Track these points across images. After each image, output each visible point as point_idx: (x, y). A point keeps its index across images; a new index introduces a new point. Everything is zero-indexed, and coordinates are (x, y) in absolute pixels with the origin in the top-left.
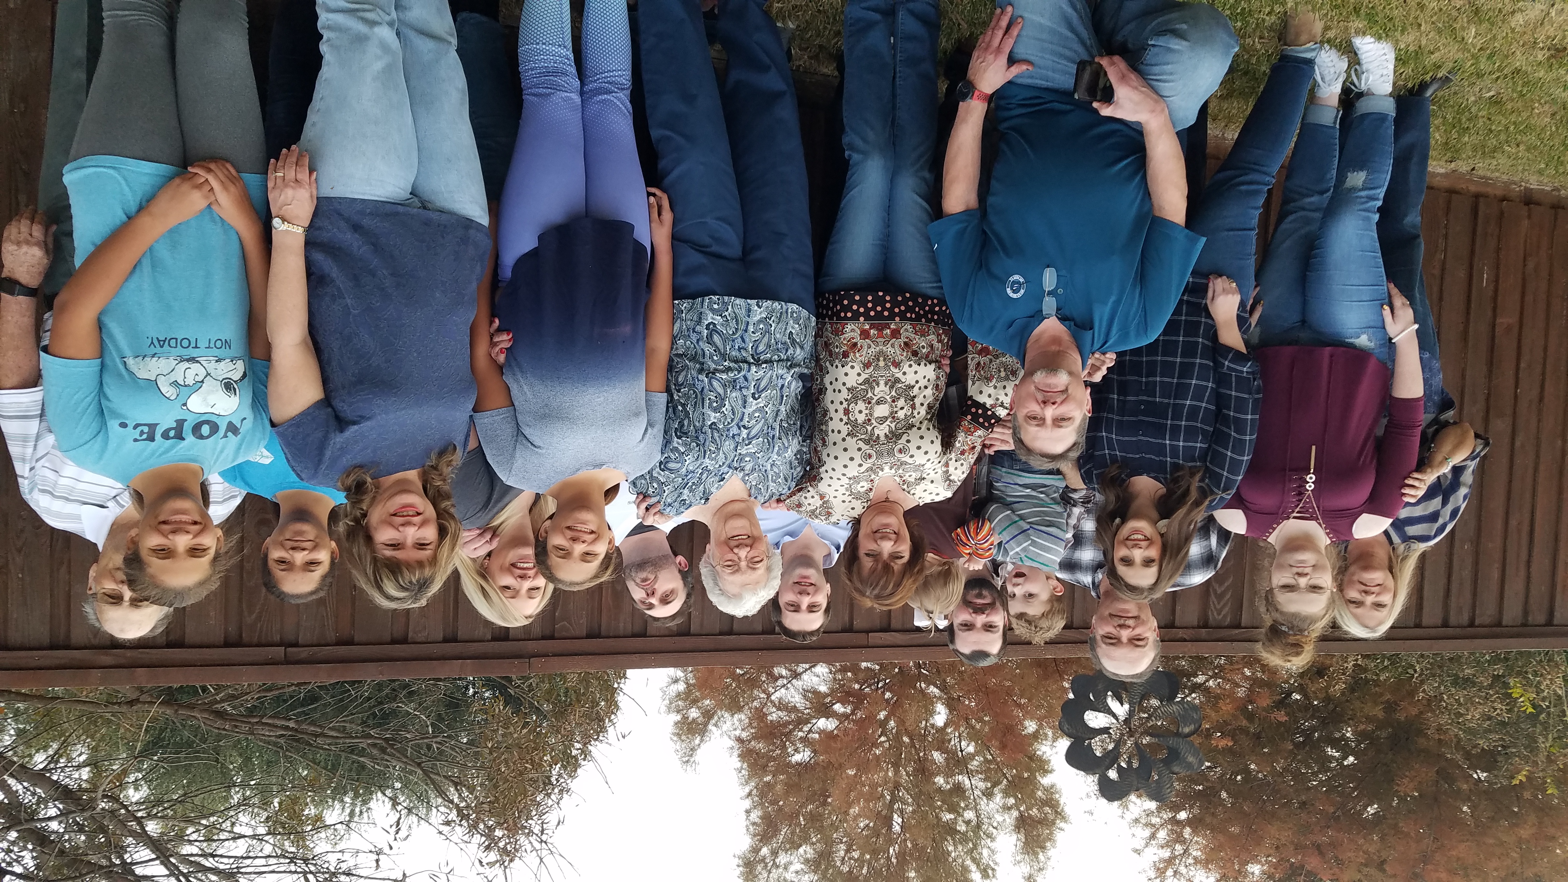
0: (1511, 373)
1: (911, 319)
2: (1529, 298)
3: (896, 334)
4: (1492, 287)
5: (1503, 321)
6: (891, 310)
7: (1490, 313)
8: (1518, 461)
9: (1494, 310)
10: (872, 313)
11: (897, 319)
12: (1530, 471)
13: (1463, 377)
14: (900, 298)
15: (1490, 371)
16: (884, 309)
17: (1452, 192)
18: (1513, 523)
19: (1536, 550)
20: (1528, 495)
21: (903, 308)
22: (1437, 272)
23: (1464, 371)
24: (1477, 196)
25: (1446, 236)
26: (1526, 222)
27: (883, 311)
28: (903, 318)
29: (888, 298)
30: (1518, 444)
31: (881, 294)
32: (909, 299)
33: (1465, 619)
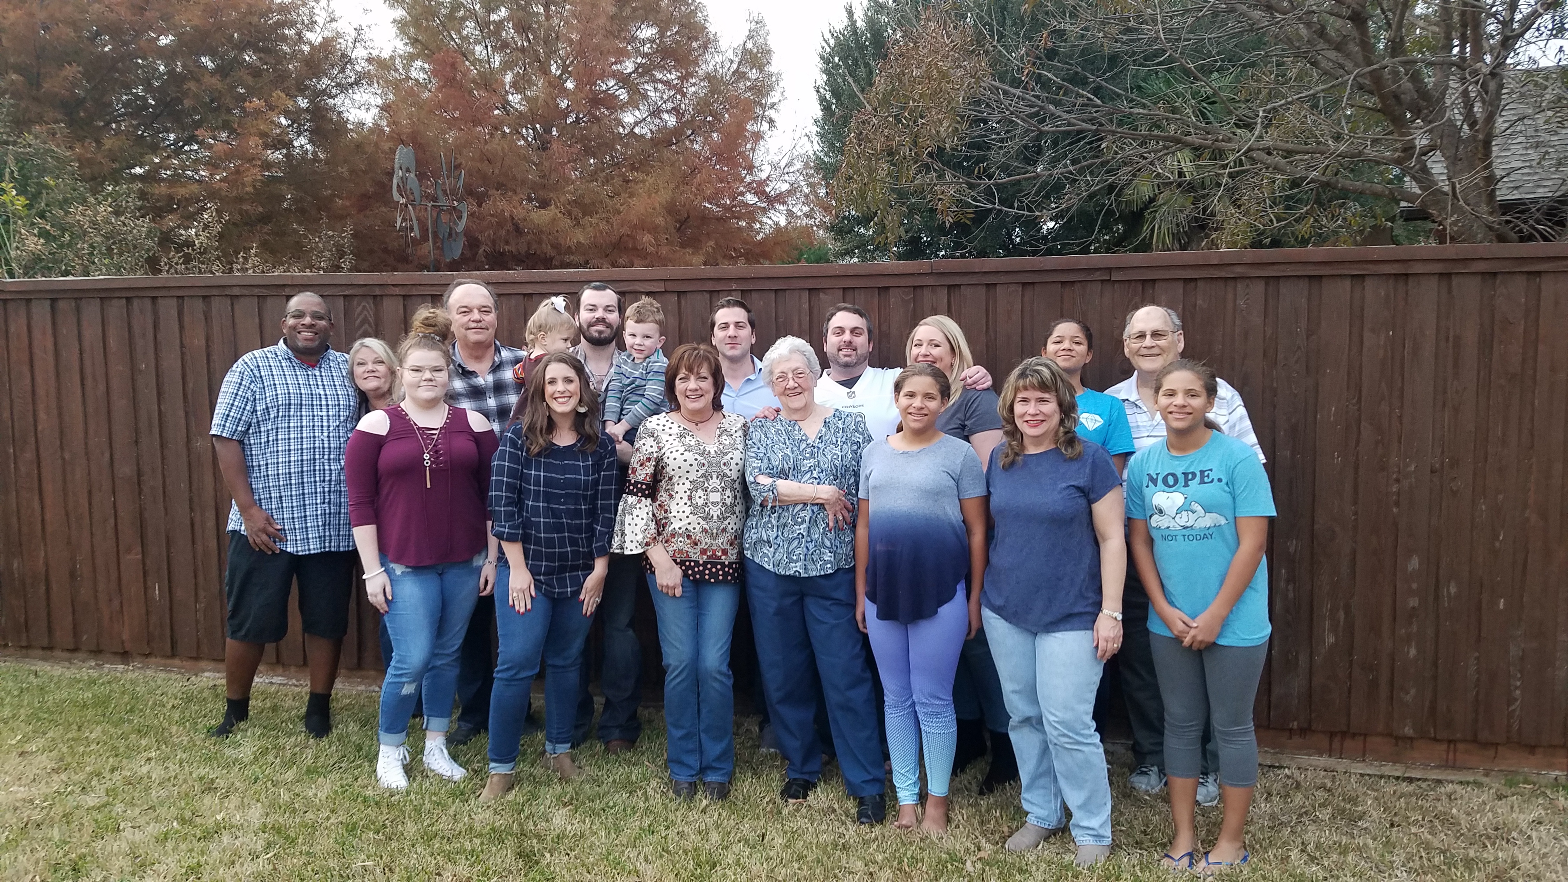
0: (121, 513)
1: (690, 561)
2: (114, 576)
3: (703, 552)
4: (149, 583)
5: (133, 557)
6: (705, 568)
7: (148, 562)
8: (104, 440)
9: (144, 564)
10: (719, 567)
11: (701, 562)
12: (91, 431)
13: (166, 509)
14: (698, 576)
15: (141, 514)
16: (710, 570)
17: (197, 658)
18: (102, 387)
19: (76, 364)
20: (90, 410)
22: (202, 594)
23: (166, 514)
24: (173, 656)
25: (197, 622)
26: (125, 636)
27: (712, 568)
28: (697, 563)
29: (707, 577)
30: (107, 455)
31: (712, 580)
32: (691, 575)
33: (136, 303)
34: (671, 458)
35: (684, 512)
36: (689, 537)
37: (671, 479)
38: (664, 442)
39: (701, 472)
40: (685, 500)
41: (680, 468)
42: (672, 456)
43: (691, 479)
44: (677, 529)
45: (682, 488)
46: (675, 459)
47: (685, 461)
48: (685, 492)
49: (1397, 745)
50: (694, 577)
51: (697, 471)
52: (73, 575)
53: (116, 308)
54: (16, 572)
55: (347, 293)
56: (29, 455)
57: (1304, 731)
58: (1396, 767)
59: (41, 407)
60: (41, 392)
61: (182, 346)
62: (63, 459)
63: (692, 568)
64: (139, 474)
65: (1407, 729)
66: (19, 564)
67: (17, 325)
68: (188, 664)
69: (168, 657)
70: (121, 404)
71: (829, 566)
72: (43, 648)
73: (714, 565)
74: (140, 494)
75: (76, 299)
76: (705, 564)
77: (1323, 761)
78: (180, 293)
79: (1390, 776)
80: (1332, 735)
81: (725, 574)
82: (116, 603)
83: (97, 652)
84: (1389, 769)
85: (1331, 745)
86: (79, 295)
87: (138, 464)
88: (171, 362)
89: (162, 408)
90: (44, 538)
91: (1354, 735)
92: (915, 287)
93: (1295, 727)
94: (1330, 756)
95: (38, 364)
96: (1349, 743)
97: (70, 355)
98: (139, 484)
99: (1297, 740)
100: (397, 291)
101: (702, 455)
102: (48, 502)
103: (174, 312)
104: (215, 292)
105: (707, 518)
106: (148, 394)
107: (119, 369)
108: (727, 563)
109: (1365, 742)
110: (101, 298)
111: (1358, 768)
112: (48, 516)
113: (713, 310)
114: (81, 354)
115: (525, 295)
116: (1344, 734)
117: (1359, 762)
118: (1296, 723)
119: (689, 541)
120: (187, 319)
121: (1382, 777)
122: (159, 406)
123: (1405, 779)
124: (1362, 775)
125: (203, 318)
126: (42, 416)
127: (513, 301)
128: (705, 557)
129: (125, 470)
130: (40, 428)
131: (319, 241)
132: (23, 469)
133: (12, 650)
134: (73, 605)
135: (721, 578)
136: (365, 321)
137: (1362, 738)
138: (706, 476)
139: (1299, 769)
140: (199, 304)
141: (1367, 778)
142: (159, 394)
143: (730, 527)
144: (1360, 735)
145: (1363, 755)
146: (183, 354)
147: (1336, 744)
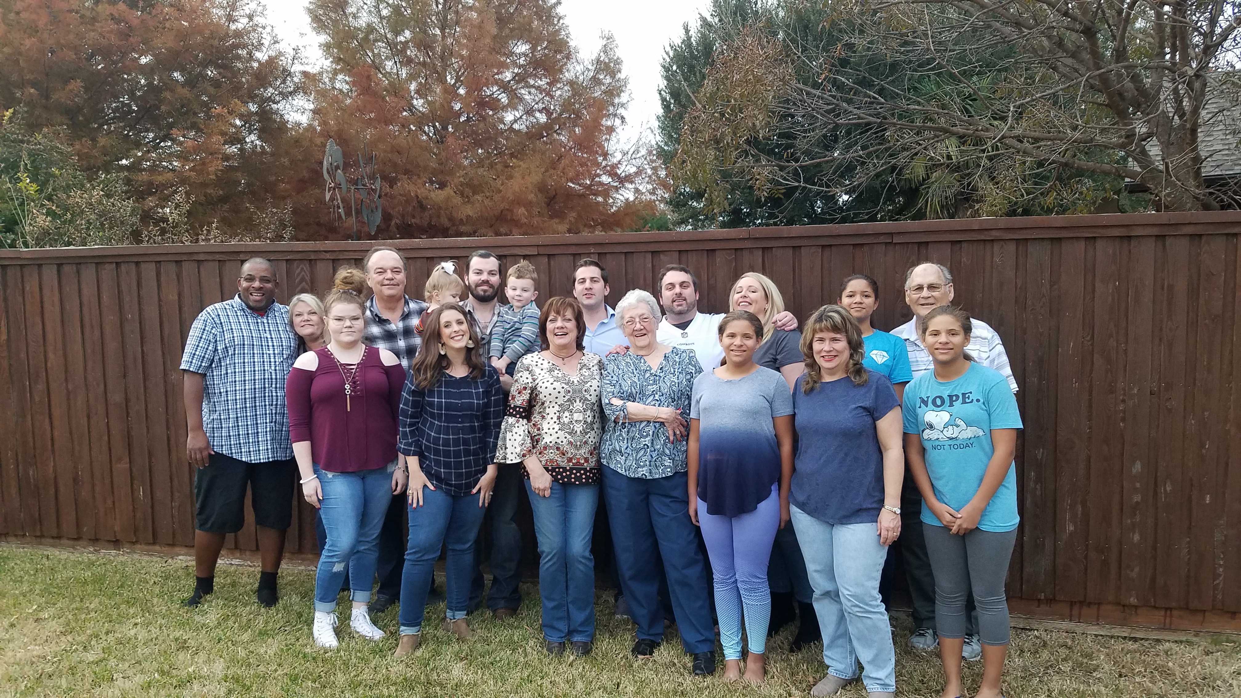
0: (113, 432)
1: (559, 468)
2: (107, 481)
3: (570, 460)
4: (136, 487)
5: (122, 466)
6: (572, 473)
7: (134, 470)
8: (100, 374)
9: (131, 471)
10: (582, 472)
11: (568, 468)
13: (148, 428)
14: (566, 480)
15: (128, 432)
16: (575, 474)
17: (173, 545)
18: (97, 333)
19: (78, 315)
20: (89, 351)
21: (564, 474)
22: (177, 495)
23: (148, 432)
24: (154, 543)
25: (172, 517)
26: (117, 528)
28: (565, 469)
29: (573, 480)
30: (102, 386)
31: (577, 483)
32: (560, 479)
33: (123, 267)
34: (543, 387)
35: (553, 429)
36: (558, 449)
37: (543, 404)
38: (537, 374)
39: (567, 397)
40: (555, 419)
41: (550, 394)
42: (544, 386)
43: (559, 403)
44: (548, 443)
45: (552, 411)
46: (546, 388)
47: (555, 389)
48: (555, 413)
49: (1124, 612)
50: (563, 480)
51: (564, 397)
52: (76, 480)
53: (108, 271)
54: (32, 477)
55: (289, 258)
56: (41, 386)
57: (1051, 601)
58: (1124, 630)
59: (50, 349)
60: (50, 336)
61: (160, 300)
62: (68, 390)
63: (561, 474)
64: (127, 400)
65: (1132, 599)
66: (34, 472)
67: (32, 285)
68: (166, 549)
69: (150, 544)
70: (112, 346)
71: (669, 470)
72: (53, 538)
73: (578, 470)
74: (127, 417)
75: (77, 264)
76: (571, 469)
77: (1066, 625)
78: (158, 259)
79: (1118, 637)
80: (1072, 604)
81: (587, 478)
82: (109, 502)
83: (95, 540)
84: (1117, 631)
85: (1071, 611)
86: (79, 261)
87: (126, 393)
88: (151, 312)
89: (145, 349)
90: (53, 451)
91: (1089, 604)
92: (736, 249)
93: (1043, 598)
94: (1071, 620)
95: (47, 316)
96: (1085, 610)
97: (72, 306)
98: (127, 409)
99: (1043, 607)
100: (328, 256)
101: (567, 384)
102: (56, 423)
103: (153, 274)
104: (185, 258)
105: (572, 433)
106: (133, 339)
107: (110, 318)
108: (588, 469)
109: (1098, 609)
110: (97, 264)
111: (1093, 630)
112: (56, 434)
113: (575, 269)
114: (81, 307)
115: (428, 258)
116: (1081, 603)
117: (1093, 625)
118: (1043, 594)
119: (558, 452)
120: (163, 279)
121: (1112, 637)
122: (142, 346)
123: (1131, 639)
124: (1096, 636)
125: (175, 278)
126: (51, 355)
127: (419, 263)
128: (571, 464)
129: (116, 397)
130: (49, 365)
131: (266, 217)
132: (37, 399)
133: (28, 539)
134: (76, 504)
135: (584, 480)
136: (303, 280)
137: (1097, 606)
138: (571, 401)
139: (1046, 630)
140: (173, 268)
141: (1100, 638)
142: (142, 338)
143: (590, 440)
144: (1095, 604)
145: (1097, 620)
146: (160, 306)
147: (1075, 611)
